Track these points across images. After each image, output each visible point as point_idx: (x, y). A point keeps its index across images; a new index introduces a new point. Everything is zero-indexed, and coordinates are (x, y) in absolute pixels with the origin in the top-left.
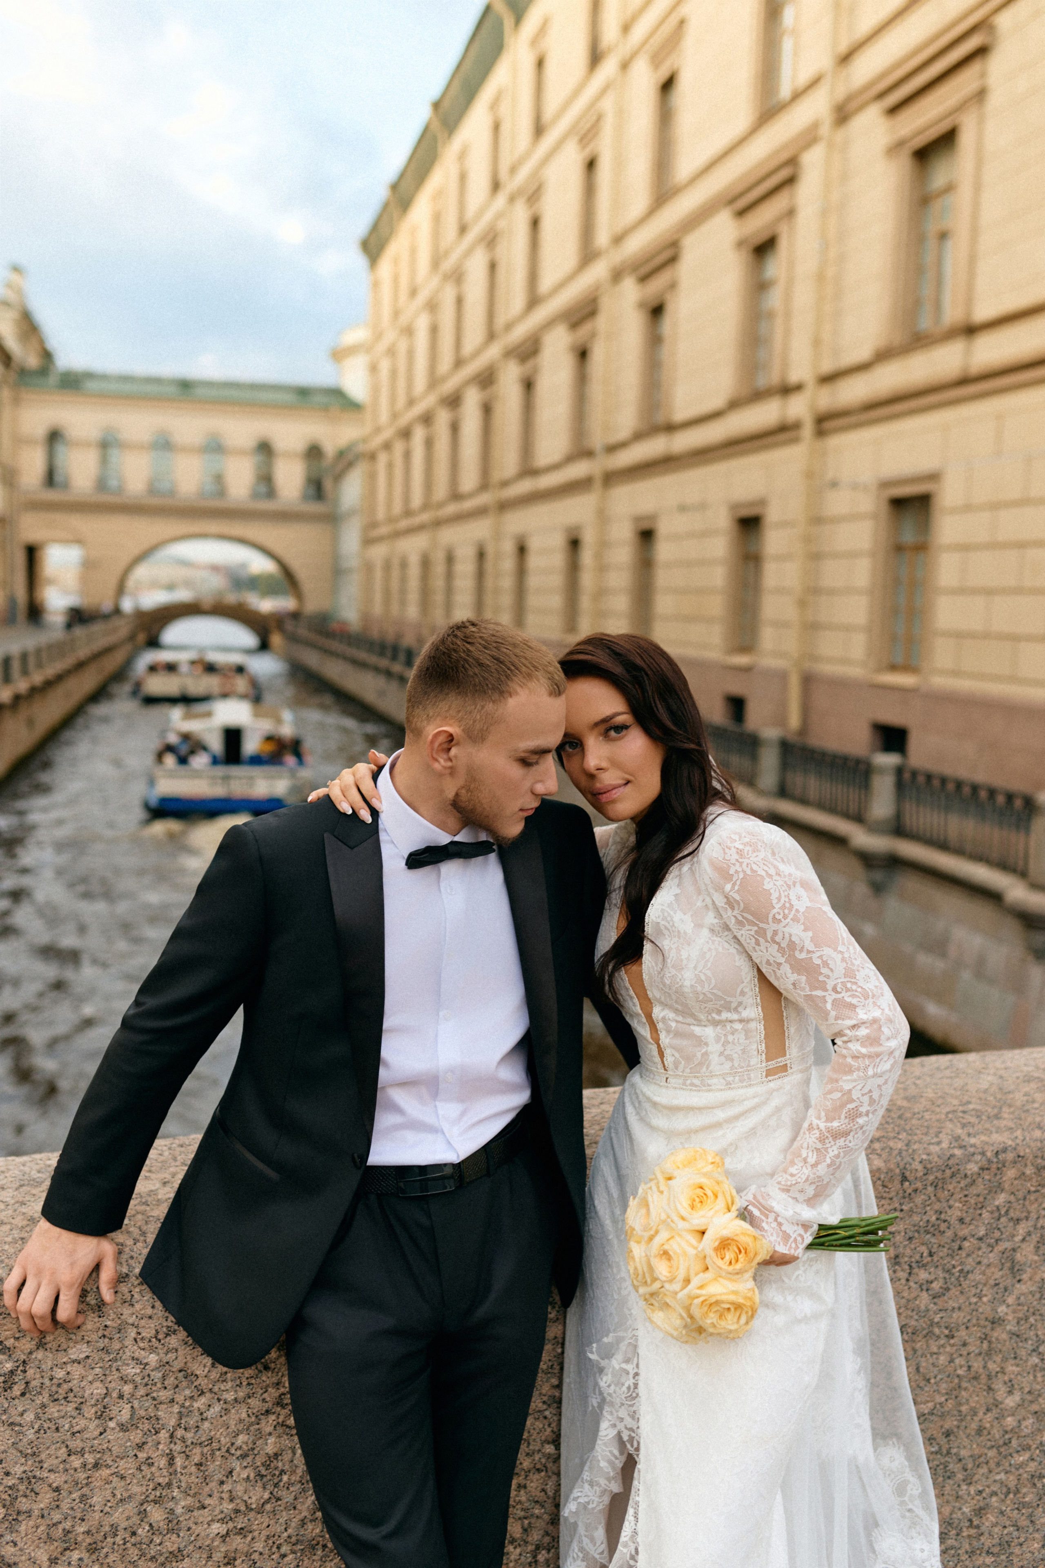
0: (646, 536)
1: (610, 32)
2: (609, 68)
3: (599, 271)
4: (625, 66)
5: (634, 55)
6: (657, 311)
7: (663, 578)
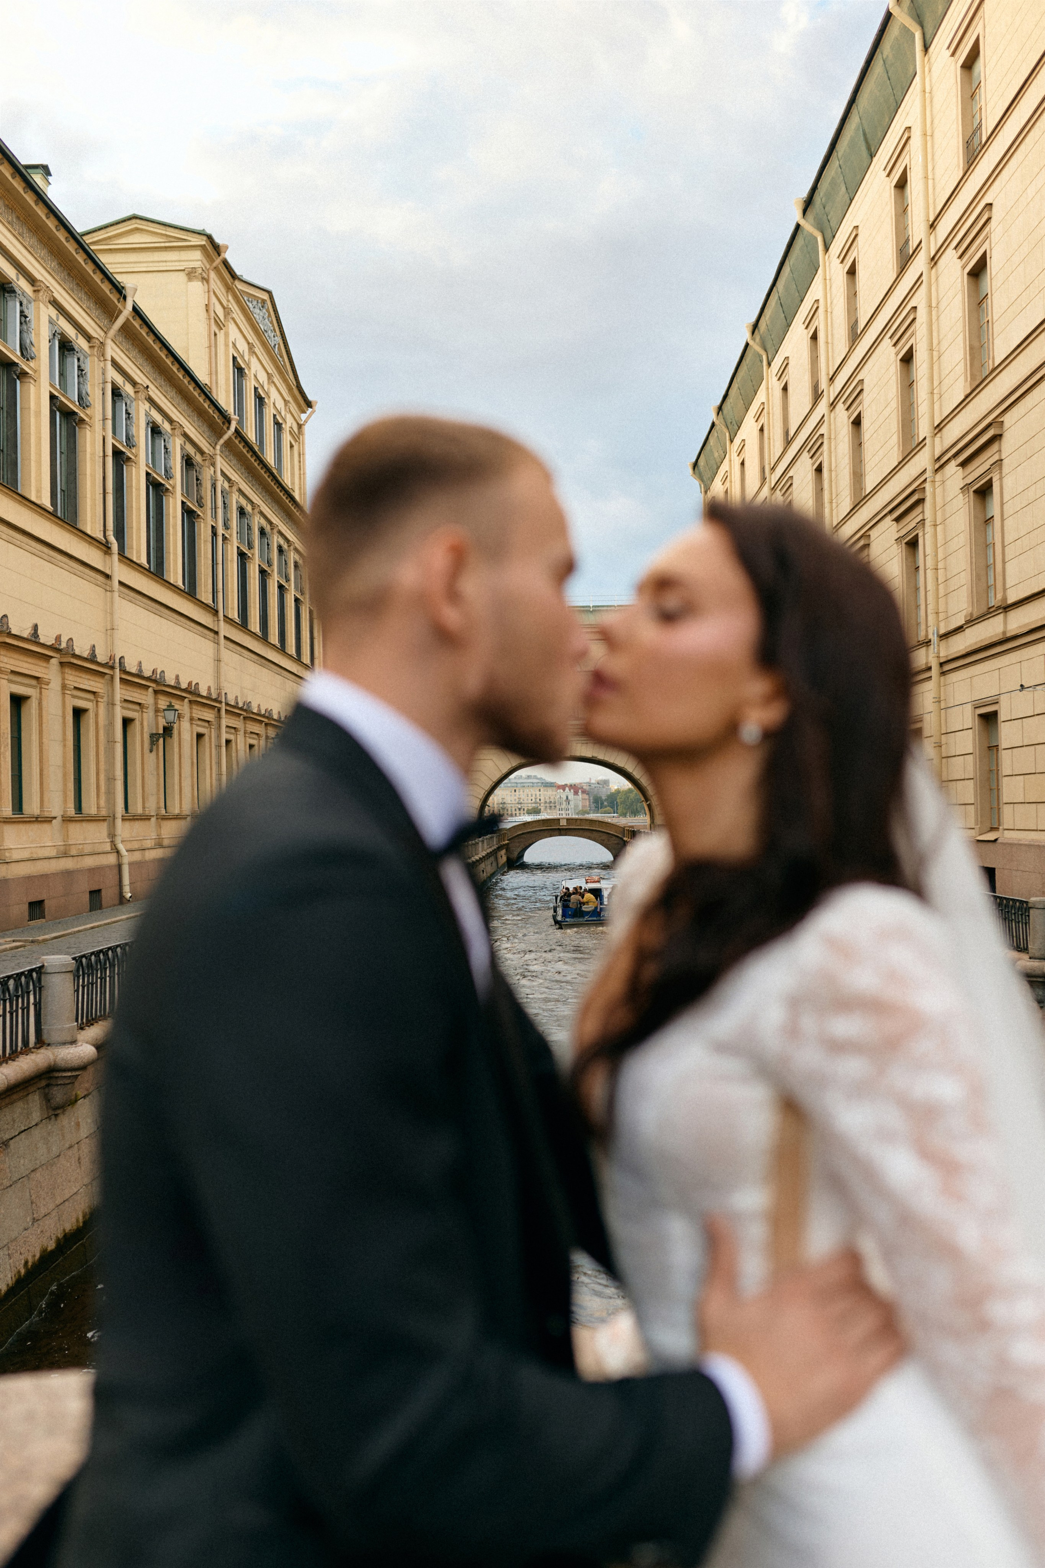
0: (989, 720)
1: (917, 231)
2: (919, 264)
3: (923, 461)
4: (934, 260)
5: (941, 250)
6: (984, 492)
7: (1008, 762)
